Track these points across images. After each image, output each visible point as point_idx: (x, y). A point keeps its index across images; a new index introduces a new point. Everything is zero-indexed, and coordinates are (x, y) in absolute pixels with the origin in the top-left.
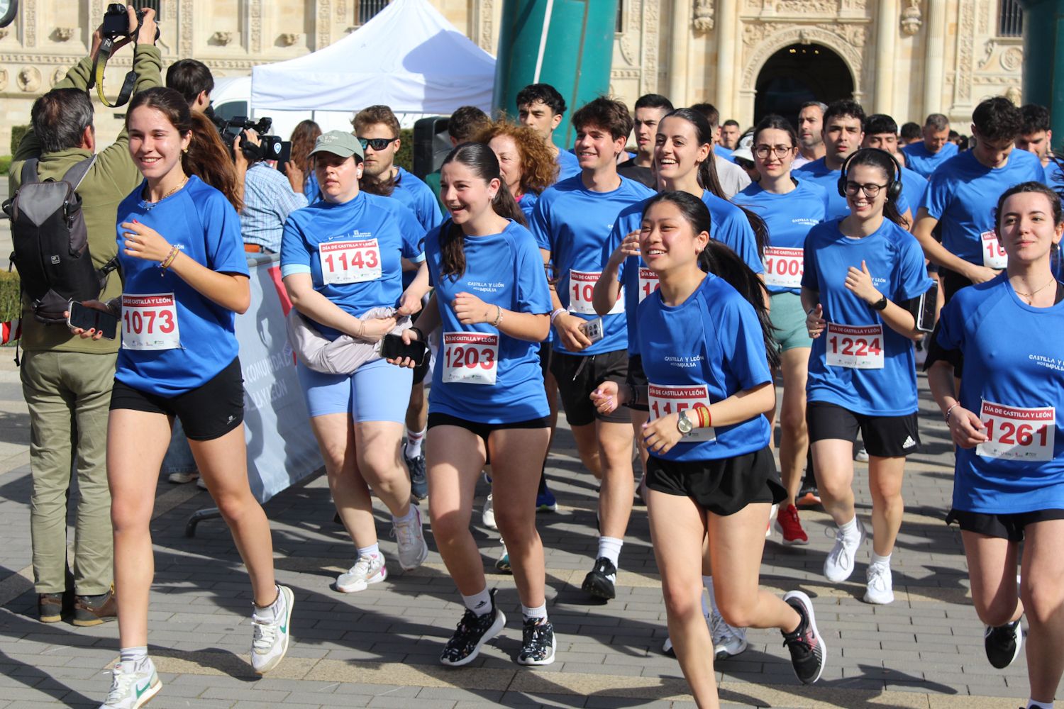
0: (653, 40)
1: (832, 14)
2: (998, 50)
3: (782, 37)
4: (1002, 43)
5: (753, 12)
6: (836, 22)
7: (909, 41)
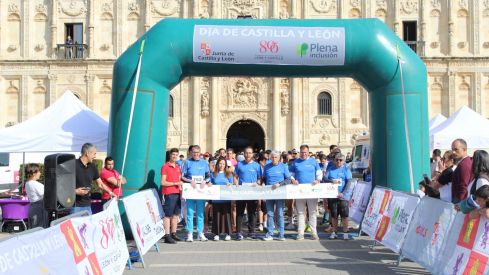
0: (186, 120)
1: (255, 108)
2: (319, 120)
3: (236, 118)
4: (320, 118)
5: (224, 108)
6: (257, 111)
7: (285, 117)
